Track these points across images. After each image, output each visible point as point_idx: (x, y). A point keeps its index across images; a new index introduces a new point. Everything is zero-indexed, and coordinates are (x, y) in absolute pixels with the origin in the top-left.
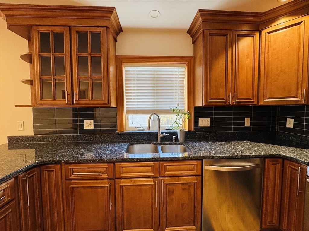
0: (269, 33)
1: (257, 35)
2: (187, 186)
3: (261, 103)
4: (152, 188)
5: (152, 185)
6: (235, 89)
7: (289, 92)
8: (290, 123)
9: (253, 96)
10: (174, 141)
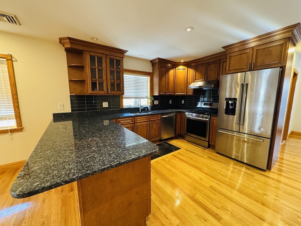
0: (178, 69)
1: (174, 69)
2: (157, 124)
3: (175, 94)
4: (146, 126)
5: (146, 124)
6: (168, 89)
7: (183, 91)
8: (183, 102)
9: (173, 92)
10: (146, 111)
